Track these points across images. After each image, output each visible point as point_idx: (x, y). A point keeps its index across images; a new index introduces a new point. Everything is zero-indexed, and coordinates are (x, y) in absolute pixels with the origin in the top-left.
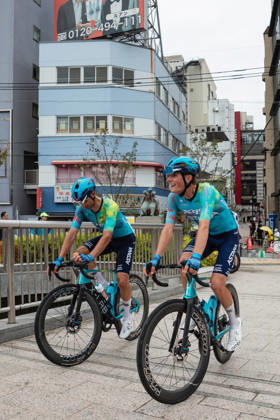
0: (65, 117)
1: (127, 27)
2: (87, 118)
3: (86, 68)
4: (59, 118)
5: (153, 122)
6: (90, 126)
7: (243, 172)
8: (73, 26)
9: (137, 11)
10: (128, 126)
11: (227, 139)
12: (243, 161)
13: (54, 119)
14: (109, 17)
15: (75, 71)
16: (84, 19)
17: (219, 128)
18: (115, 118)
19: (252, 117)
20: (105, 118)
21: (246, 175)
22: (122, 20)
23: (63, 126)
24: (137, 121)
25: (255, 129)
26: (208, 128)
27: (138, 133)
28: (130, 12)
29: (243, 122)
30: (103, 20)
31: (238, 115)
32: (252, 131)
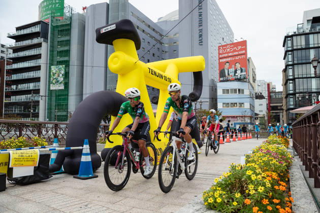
0: (225, 103)
1: (242, 77)
2: (231, 104)
3: (231, 90)
4: (223, 103)
5: (249, 104)
6: (232, 106)
7: (271, 111)
8: (225, 76)
9: (245, 73)
10: (243, 105)
11: (265, 98)
12: (271, 106)
13: (222, 104)
14: (236, 74)
15: (228, 90)
16: (229, 74)
17: (261, 93)
18: (239, 103)
19: (275, 86)
20: (236, 104)
21: (273, 113)
22: (241, 75)
23: (224, 106)
24: (245, 104)
25: (277, 91)
26: (256, 94)
27: (245, 107)
28: (243, 73)
29: (271, 87)
30: (235, 75)
31: (268, 85)
32: (275, 92)
